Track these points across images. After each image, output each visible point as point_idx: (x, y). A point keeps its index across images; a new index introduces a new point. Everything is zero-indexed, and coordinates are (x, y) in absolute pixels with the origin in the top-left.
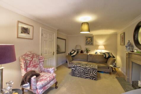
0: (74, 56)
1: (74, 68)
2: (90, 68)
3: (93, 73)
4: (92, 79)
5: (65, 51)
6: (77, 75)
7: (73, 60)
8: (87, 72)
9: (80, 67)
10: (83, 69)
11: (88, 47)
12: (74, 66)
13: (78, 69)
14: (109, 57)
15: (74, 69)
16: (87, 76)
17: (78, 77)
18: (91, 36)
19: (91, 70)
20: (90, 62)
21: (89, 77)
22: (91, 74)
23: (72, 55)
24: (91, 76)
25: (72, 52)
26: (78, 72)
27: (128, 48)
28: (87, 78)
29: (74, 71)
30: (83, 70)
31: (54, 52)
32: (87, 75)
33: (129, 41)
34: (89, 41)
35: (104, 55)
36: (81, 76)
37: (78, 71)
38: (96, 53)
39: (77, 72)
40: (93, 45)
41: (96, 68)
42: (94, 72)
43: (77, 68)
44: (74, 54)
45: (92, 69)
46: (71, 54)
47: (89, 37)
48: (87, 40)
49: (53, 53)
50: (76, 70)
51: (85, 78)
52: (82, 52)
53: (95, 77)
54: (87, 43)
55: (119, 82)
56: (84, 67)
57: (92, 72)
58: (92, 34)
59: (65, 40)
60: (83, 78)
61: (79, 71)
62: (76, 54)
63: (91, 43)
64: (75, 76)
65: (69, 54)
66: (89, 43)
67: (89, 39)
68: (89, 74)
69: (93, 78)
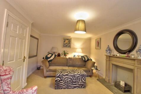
0: (51, 61)
1: (59, 77)
2: (78, 75)
3: (82, 81)
4: (81, 88)
5: (36, 55)
6: (63, 87)
7: (50, 65)
8: (75, 81)
9: (67, 75)
10: (71, 77)
11: (66, 49)
12: (59, 75)
13: (64, 79)
14: (88, 60)
15: (60, 79)
16: (75, 86)
17: (64, 88)
18: (69, 38)
19: (79, 77)
20: (70, 66)
21: (78, 85)
22: (80, 82)
23: (49, 60)
24: (80, 84)
25: (49, 56)
26: (65, 83)
27: (108, 52)
28: (75, 87)
29: (59, 82)
30: (71, 79)
31: (25, 57)
32: (76, 84)
33: (108, 46)
34: (67, 43)
35: (83, 58)
36: (68, 87)
37: (64, 81)
38: (74, 56)
39: (63, 83)
40: (71, 48)
41: (85, 75)
42: (83, 79)
43: (63, 77)
44: (52, 58)
45: (81, 76)
46: (47, 58)
47: (67, 39)
48: (64, 42)
49: (23, 58)
50: (62, 80)
51: (73, 88)
52: (59, 55)
53: (84, 85)
54: (64, 45)
55: (103, 84)
56: (72, 75)
57: (81, 79)
58: (70, 37)
59: (38, 39)
60: (70, 88)
61: (66, 80)
62: (54, 59)
63: (68, 46)
64: (59, 89)
65: (43, 58)
66: (67, 46)
67: (67, 41)
68: (77, 82)
69: (82, 86)
